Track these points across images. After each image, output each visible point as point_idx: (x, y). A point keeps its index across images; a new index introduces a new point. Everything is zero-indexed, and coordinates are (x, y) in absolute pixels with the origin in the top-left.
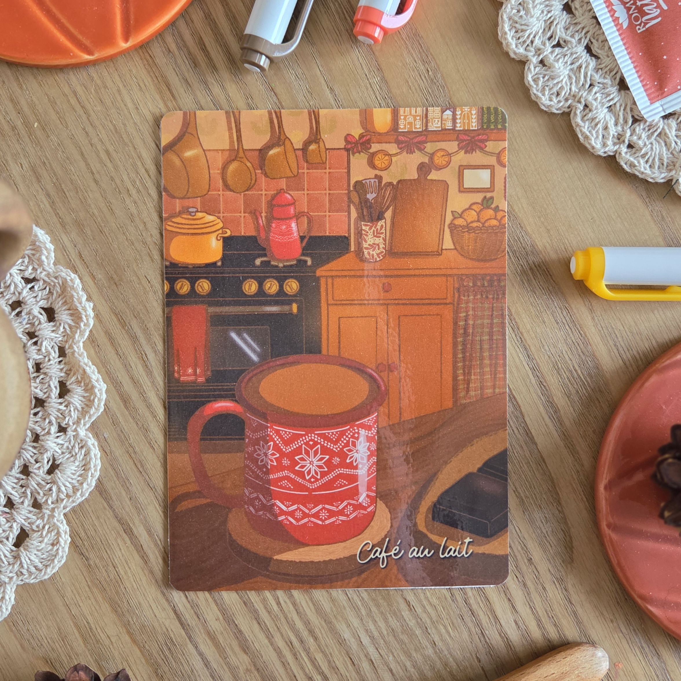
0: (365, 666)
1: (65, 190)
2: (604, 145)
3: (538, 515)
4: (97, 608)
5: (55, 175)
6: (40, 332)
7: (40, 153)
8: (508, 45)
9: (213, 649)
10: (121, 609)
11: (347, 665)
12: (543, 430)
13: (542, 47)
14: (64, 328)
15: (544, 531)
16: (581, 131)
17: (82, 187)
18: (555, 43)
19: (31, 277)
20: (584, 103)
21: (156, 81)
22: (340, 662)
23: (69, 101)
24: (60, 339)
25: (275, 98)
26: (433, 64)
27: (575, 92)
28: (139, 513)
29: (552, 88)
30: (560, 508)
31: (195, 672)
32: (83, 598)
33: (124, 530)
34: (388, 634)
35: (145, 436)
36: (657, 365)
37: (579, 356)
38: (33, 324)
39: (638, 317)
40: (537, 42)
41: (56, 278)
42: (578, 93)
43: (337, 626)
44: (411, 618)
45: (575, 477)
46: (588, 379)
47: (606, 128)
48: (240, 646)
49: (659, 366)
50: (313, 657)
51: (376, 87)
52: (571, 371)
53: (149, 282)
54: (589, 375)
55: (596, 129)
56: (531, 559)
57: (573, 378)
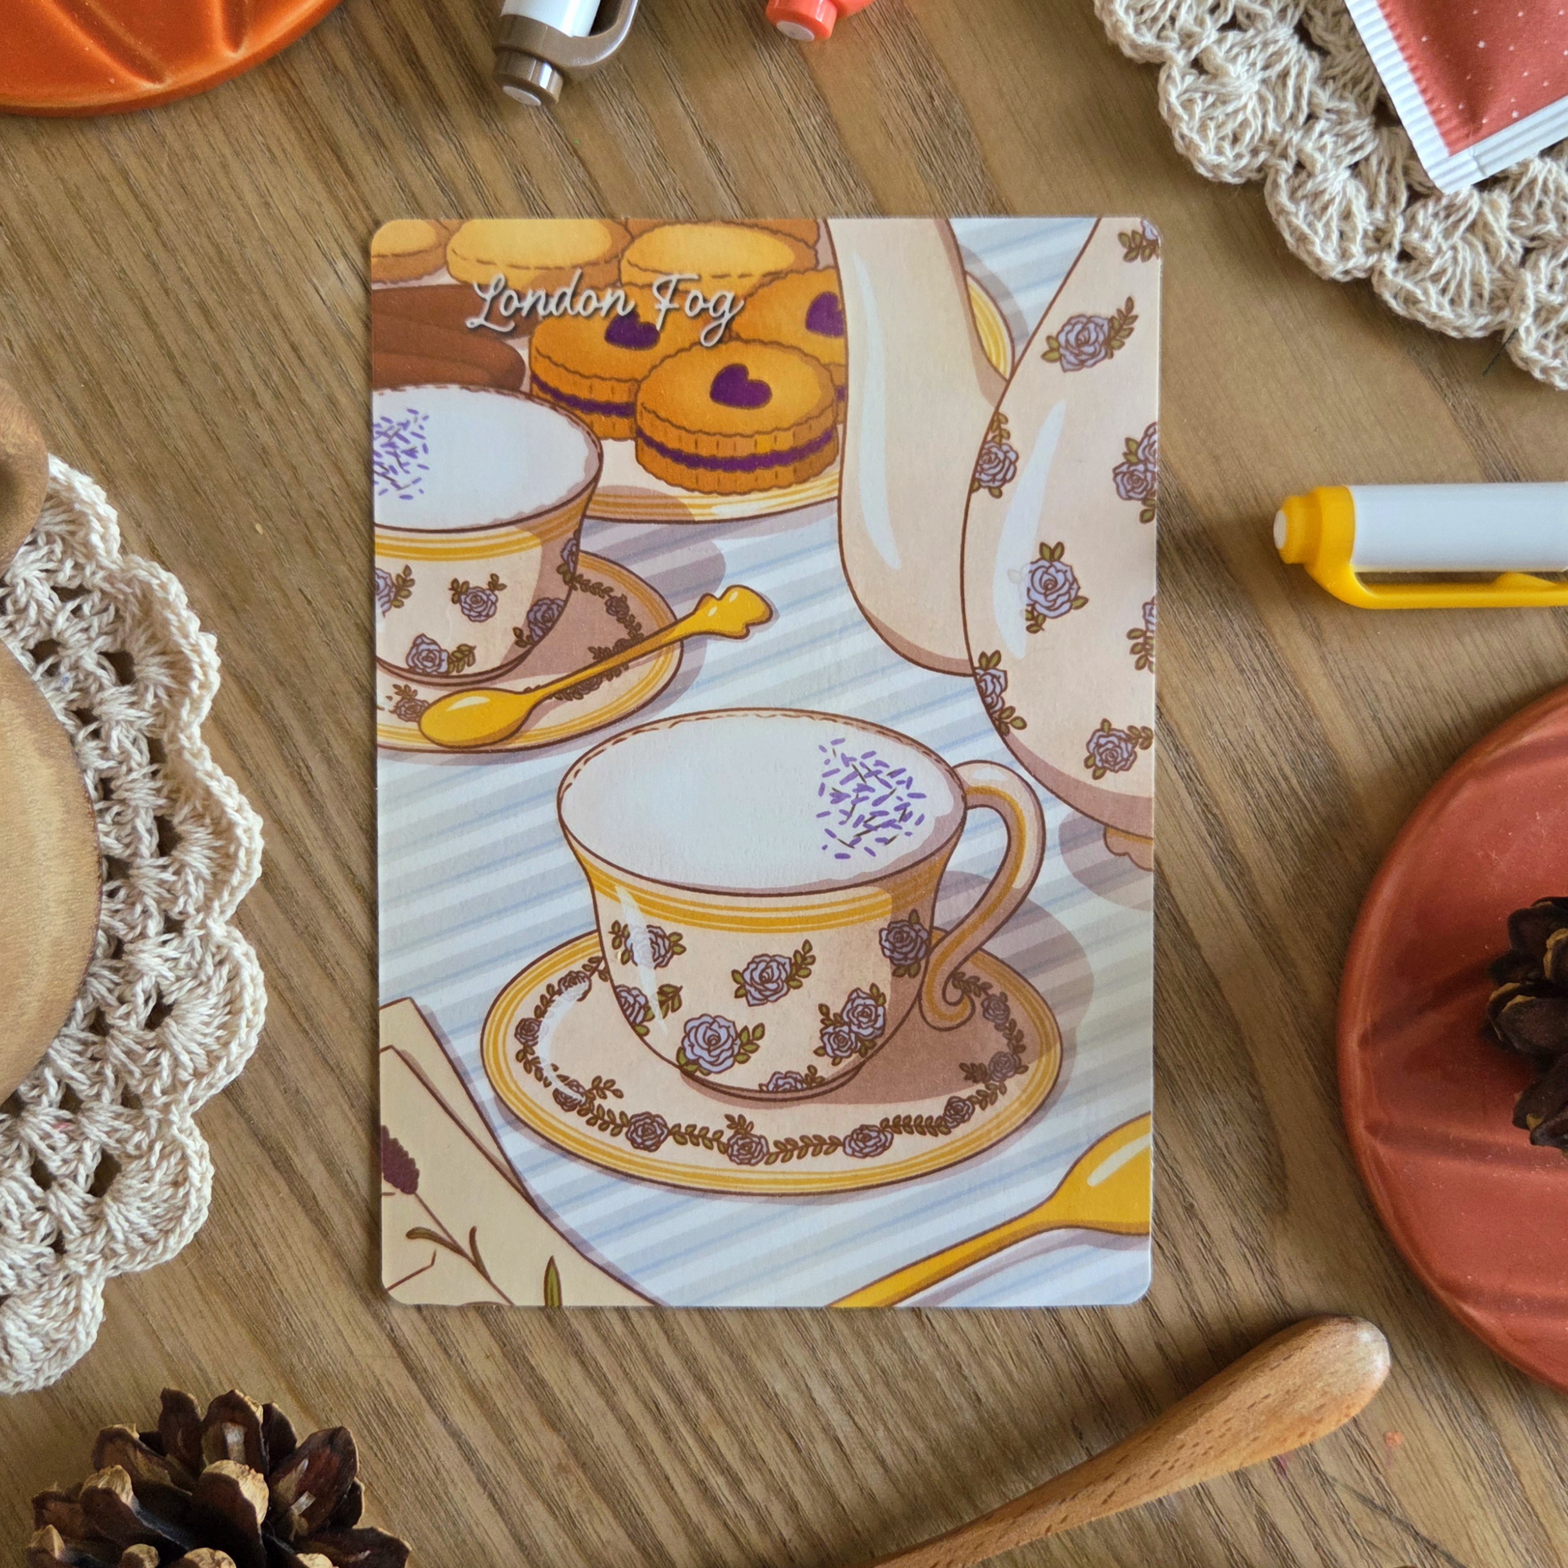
0: (824, 1452)
1: (111, 398)
2: (1344, 255)
3: (1205, 1108)
4: (220, 1334)
5: (87, 364)
6: (104, 708)
7: (50, 316)
8: (1116, 28)
9: (481, 1421)
10: (273, 1337)
11: (782, 1450)
12: (1214, 916)
13: (1197, 29)
14: (156, 696)
15: (1221, 1144)
16: (1289, 224)
17: (148, 389)
18: (1226, 19)
19: (74, 585)
20: (1294, 158)
21: (308, 141)
22: (766, 1445)
23: (111, 193)
24: (149, 721)
25: (581, 172)
26: (942, 80)
27: (1274, 132)
28: (305, 1125)
29: (1223, 123)
30: (1254, 1091)
31: (445, 1474)
32: (188, 1315)
33: (274, 1163)
34: (872, 1379)
35: (312, 951)
36: (1476, 760)
37: (1293, 744)
38: (84, 691)
39: (1426, 651)
40: (1185, 18)
41: (129, 583)
42: (1282, 134)
43: (759, 1364)
44: (924, 1344)
45: (1288, 1019)
46: (1314, 796)
47: (1347, 215)
48: (542, 1414)
49: (1480, 760)
50: (706, 1435)
51: (813, 140)
52: (1274, 782)
53: (309, 603)
54: (1318, 788)
55: (1325, 219)
56: (1192, 1206)
57: (1281, 795)
